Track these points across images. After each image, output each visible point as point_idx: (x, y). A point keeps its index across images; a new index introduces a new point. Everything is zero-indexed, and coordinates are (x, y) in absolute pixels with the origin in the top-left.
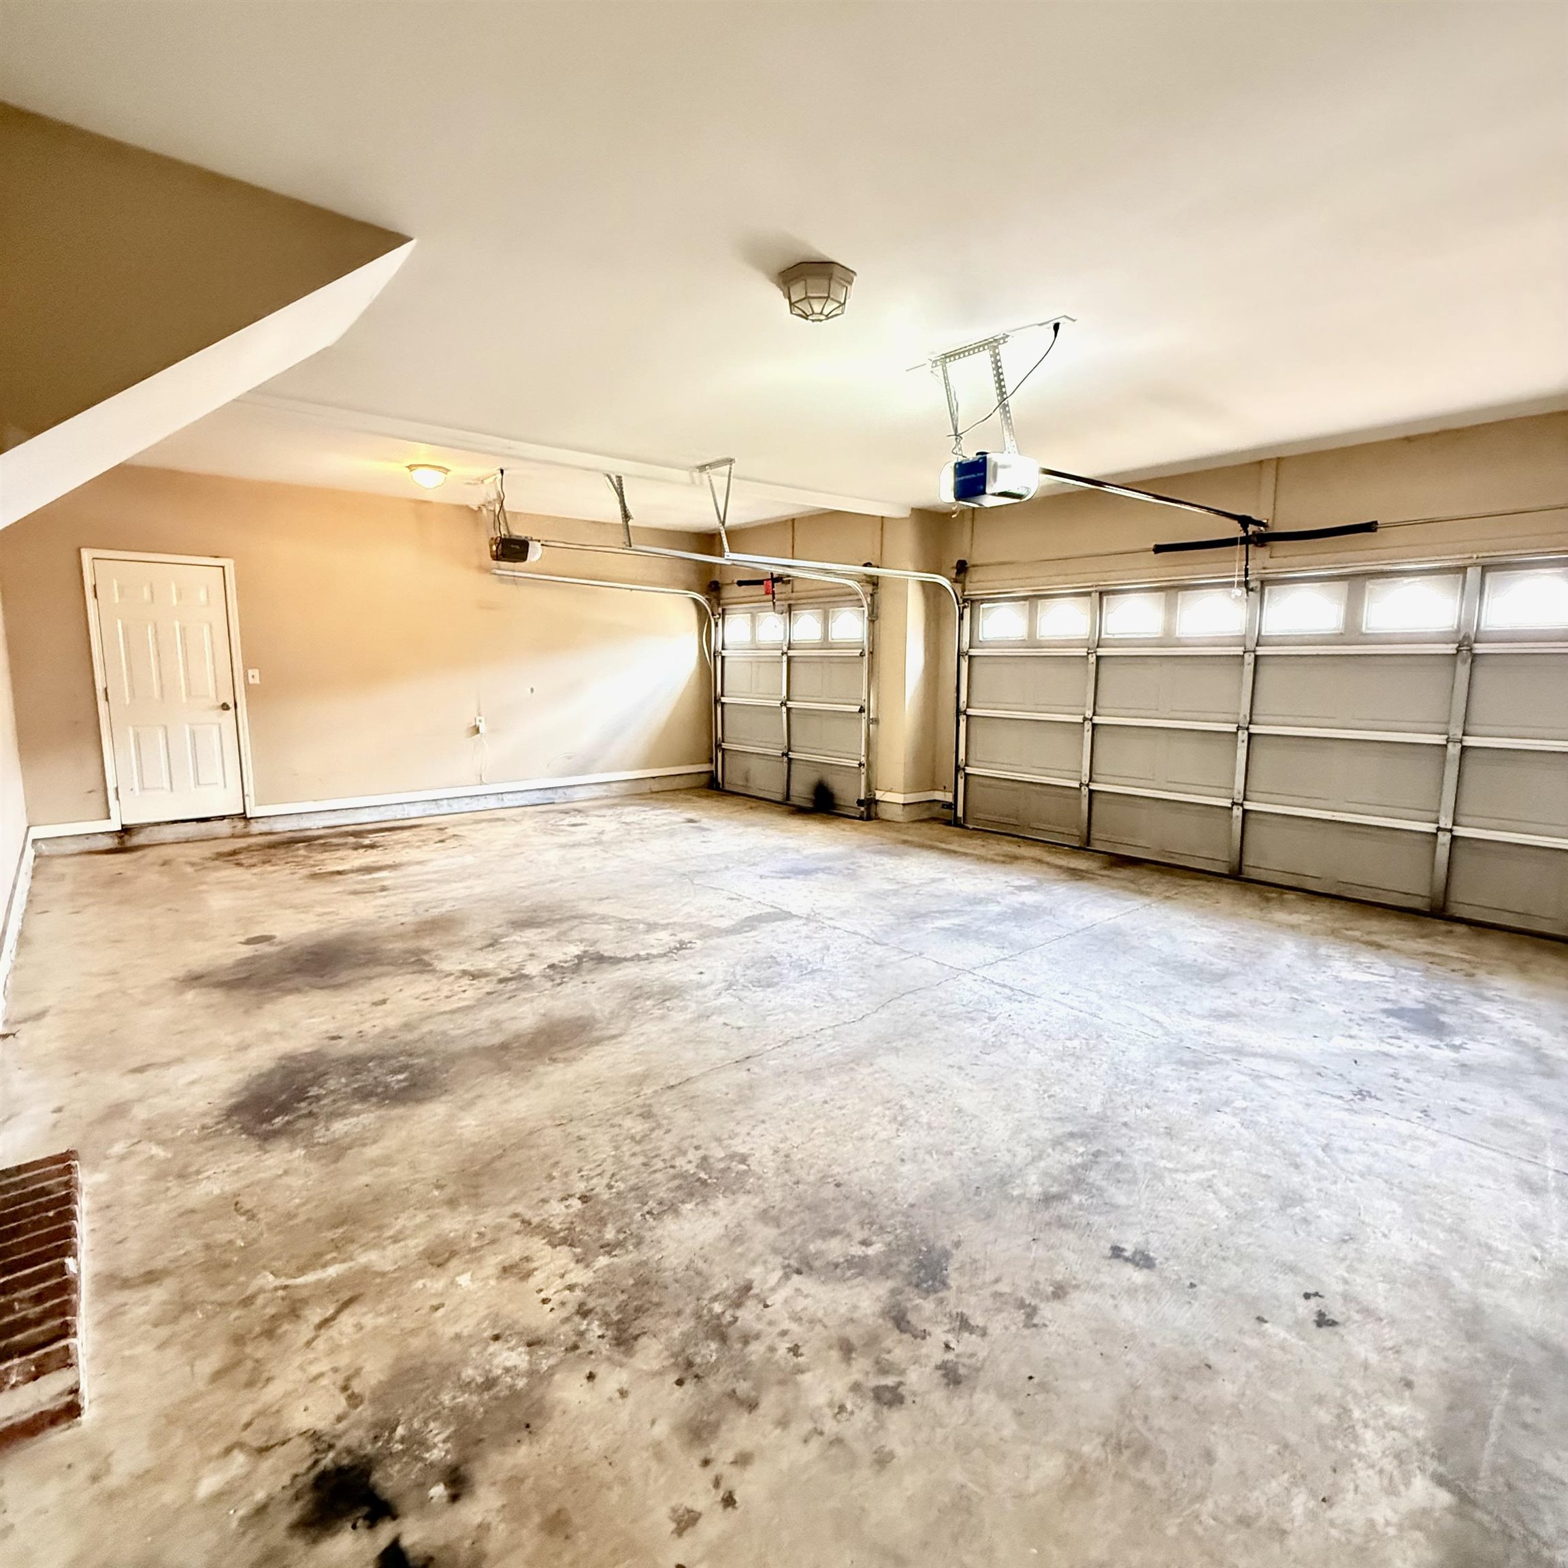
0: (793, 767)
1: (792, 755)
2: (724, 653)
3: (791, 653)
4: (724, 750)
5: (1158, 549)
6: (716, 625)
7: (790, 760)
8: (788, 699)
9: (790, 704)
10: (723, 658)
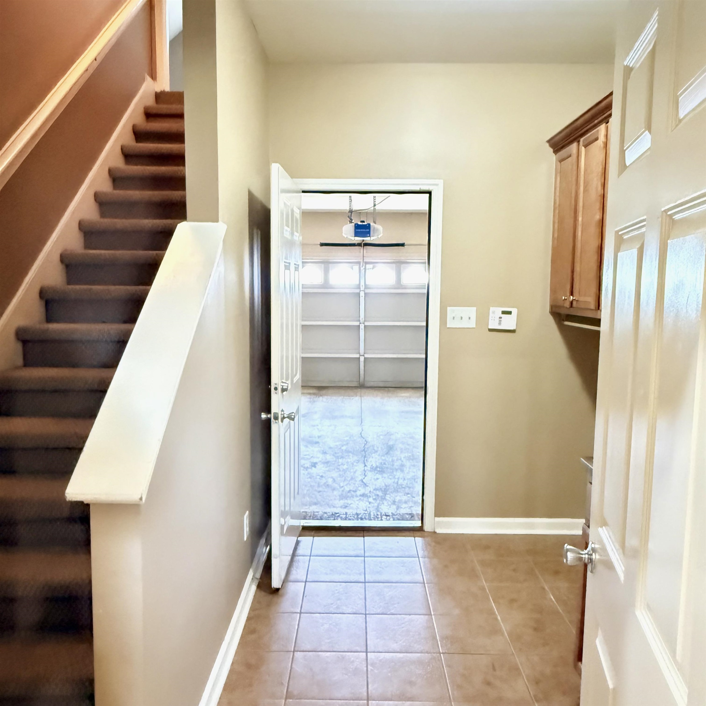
5: (322, 245)
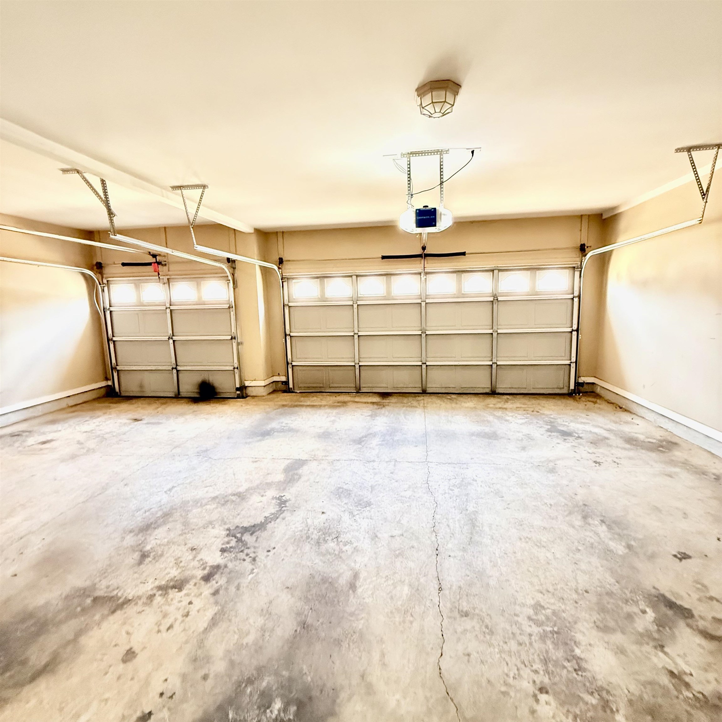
0: (181, 375)
1: (179, 368)
2: (112, 309)
3: (172, 308)
4: (118, 371)
5: (384, 257)
6: (103, 291)
7: (178, 371)
8: (173, 336)
9: (175, 338)
10: (111, 312)
